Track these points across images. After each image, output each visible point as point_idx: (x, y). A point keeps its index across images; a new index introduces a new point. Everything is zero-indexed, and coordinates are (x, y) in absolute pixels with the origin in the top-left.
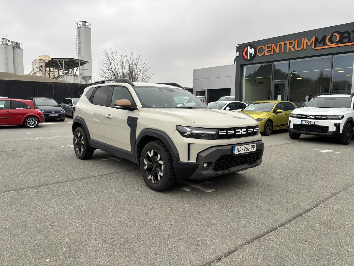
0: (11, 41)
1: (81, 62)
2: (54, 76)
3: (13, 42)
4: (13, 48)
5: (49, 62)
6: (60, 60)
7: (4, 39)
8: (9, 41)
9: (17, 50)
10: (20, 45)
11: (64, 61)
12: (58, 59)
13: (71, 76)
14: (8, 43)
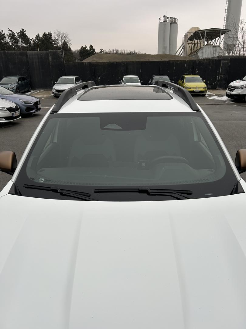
0: (170, 18)
1: (222, 31)
2: (197, 48)
3: (171, 18)
4: (171, 24)
5: (193, 35)
6: (203, 32)
7: (164, 16)
8: (168, 18)
9: (174, 25)
10: (177, 19)
11: (205, 32)
12: (200, 31)
13: (210, 48)
14: (167, 19)
